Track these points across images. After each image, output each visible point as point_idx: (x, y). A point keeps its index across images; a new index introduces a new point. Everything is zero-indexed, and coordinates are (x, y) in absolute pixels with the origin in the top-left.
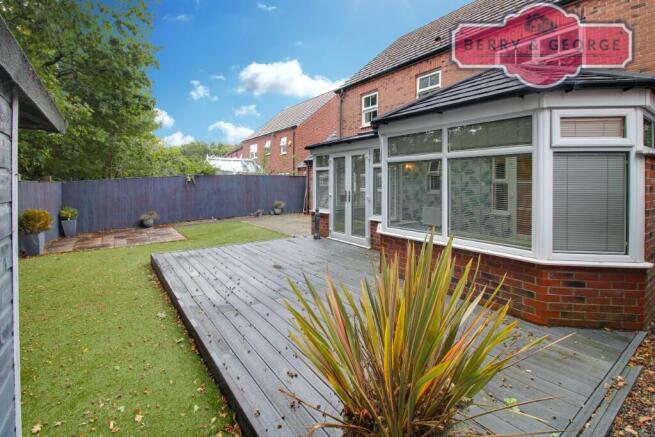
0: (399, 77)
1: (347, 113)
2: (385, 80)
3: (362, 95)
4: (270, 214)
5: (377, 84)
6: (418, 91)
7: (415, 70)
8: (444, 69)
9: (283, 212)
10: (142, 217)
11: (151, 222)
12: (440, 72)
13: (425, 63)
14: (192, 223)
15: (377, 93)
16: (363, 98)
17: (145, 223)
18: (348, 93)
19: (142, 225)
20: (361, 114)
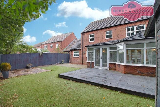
0: (101, 31)
1: (84, 38)
2: (96, 31)
3: (89, 34)
4: (60, 63)
5: (94, 32)
6: (106, 35)
7: (105, 30)
8: (113, 30)
9: (64, 63)
10: (28, 65)
11: (30, 67)
12: (112, 31)
13: (108, 29)
14: (41, 66)
15: (94, 34)
16: (89, 35)
17: (29, 67)
18: (85, 34)
19: (27, 67)
20: (89, 39)
